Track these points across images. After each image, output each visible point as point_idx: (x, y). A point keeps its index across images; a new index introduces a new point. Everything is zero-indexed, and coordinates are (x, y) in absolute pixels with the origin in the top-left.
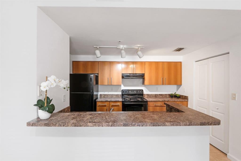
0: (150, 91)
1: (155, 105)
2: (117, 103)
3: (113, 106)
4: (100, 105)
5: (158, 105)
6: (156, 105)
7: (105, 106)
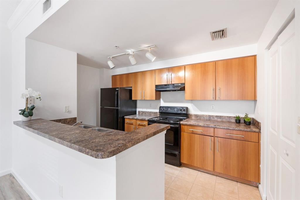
0: (201, 111)
1: (192, 131)
2: (144, 122)
3: (139, 125)
4: (128, 123)
5: (198, 132)
6: (194, 132)
7: (132, 124)
